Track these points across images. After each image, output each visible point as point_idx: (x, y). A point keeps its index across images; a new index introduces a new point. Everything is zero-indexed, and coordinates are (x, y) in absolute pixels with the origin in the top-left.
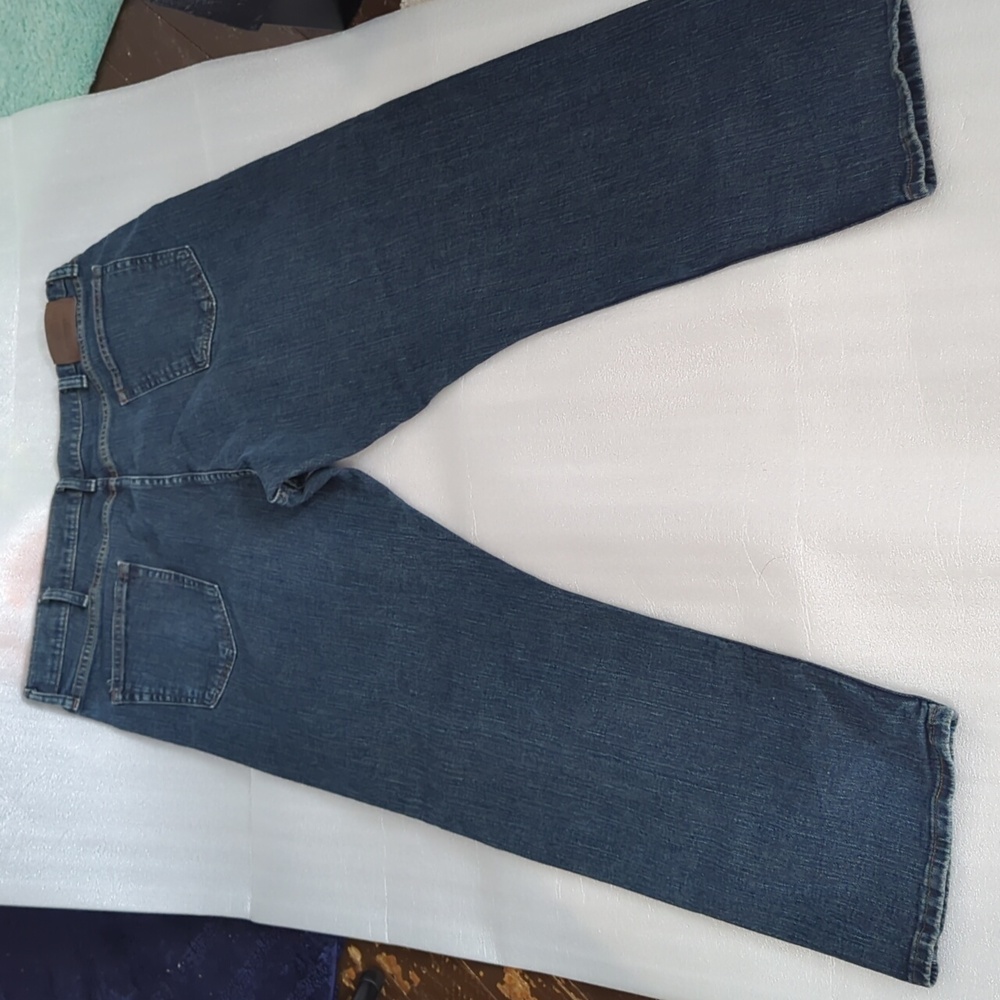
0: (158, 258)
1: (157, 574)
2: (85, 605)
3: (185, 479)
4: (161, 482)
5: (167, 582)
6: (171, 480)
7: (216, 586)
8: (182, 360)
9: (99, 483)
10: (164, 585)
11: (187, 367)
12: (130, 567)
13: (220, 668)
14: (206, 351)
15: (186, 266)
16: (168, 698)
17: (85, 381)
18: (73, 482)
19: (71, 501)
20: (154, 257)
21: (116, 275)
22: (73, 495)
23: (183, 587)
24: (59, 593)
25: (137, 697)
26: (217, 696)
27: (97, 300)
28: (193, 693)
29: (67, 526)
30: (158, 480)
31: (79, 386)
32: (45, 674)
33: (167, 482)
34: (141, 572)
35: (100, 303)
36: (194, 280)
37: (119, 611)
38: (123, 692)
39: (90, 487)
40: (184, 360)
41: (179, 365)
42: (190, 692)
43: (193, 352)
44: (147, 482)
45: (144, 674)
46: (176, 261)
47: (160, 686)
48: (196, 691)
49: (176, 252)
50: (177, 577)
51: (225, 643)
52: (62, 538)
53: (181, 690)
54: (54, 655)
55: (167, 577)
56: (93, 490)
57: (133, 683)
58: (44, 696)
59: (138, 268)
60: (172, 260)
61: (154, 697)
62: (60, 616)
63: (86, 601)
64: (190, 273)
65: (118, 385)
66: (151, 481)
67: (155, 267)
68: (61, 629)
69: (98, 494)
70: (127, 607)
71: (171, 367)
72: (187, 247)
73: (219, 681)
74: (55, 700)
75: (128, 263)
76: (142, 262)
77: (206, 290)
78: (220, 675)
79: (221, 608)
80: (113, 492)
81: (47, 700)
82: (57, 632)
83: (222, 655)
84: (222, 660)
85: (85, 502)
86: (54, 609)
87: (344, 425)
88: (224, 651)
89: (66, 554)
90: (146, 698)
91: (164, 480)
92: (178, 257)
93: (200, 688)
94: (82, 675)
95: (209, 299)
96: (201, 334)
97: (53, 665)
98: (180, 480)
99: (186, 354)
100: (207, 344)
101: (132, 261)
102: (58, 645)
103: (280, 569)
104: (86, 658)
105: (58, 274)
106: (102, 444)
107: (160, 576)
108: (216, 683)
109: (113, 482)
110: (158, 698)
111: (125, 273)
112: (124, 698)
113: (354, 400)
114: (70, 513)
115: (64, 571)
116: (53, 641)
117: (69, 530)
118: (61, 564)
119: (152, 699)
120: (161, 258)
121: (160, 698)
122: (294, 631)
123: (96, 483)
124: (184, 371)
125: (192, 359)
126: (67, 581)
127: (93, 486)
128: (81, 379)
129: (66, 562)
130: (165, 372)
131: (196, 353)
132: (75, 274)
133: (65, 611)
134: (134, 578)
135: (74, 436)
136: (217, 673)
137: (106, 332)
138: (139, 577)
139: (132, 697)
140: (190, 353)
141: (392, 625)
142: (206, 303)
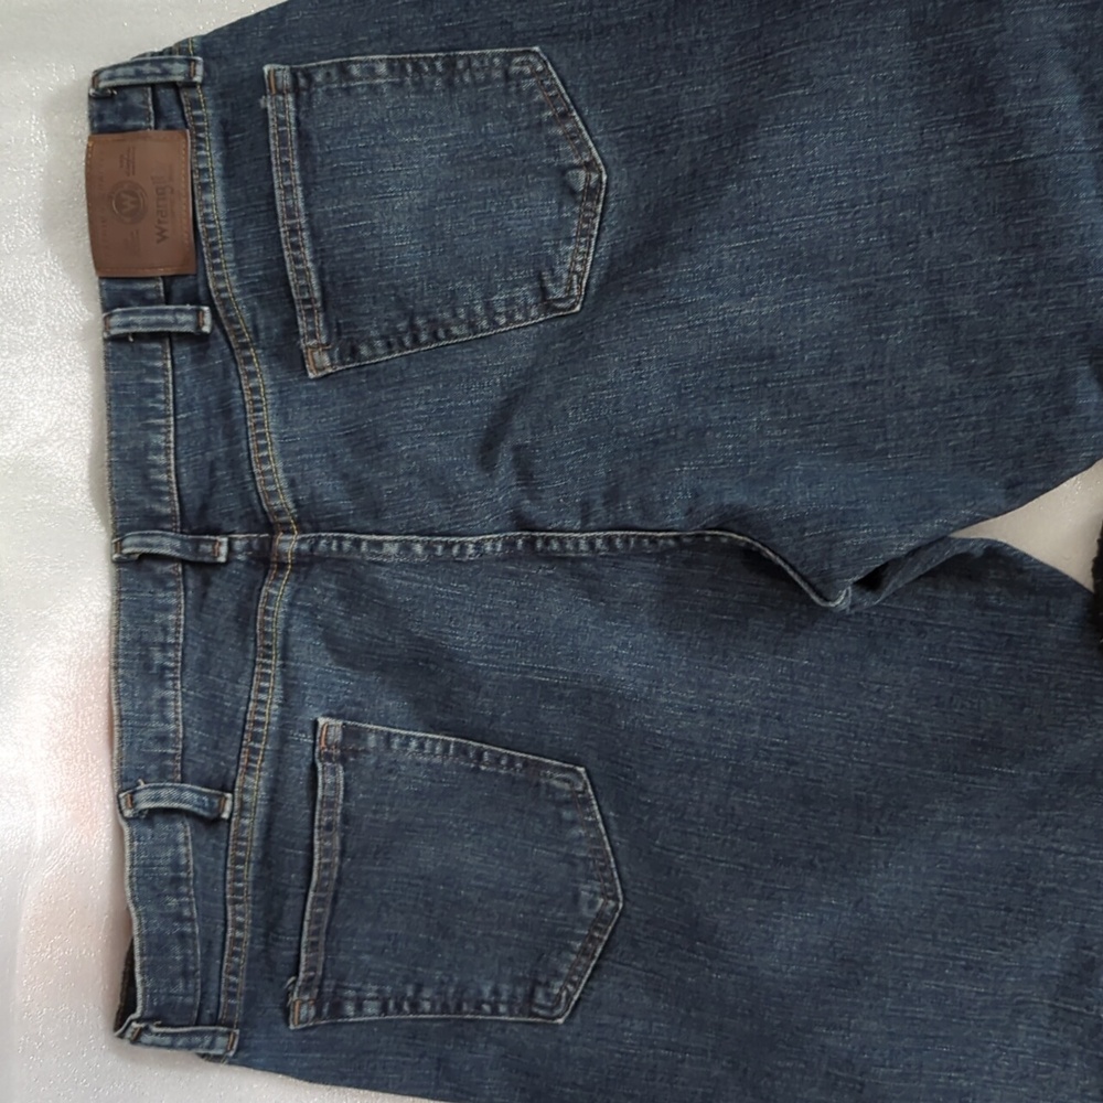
0: (461, 65)
1: (414, 744)
2: (225, 815)
3: (511, 543)
4: (455, 550)
5: (437, 760)
6: (478, 545)
7: (581, 770)
8: (518, 292)
9: (238, 545)
10: (429, 765)
11: (525, 309)
12: (346, 730)
13: (579, 938)
14: (580, 278)
15: (531, 92)
16: (427, 1006)
17: (208, 319)
18: (166, 541)
19: (161, 582)
20: (450, 64)
21: (348, 90)
22: (161, 569)
23: (477, 770)
24: (175, 793)
25: (350, 1009)
26: (569, 997)
27: (283, 141)
28: (496, 992)
29: (160, 638)
30: (448, 546)
31: (188, 329)
32: (174, 984)
33: (471, 550)
34: (372, 741)
35: (293, 147)
36: (551, 122)
37: (329, 827)
38: (318, 1004)
39: (215, 554)
40: (525, 292)
41: (510, 302)
42: (487, 990)
43: (546, 275)
44: (418, 549)
45: (366, 957)
46: (507, 77)
47: (407, 981)
48: (505, 988)
49: (508, 58)
50: (462, 751)
51: (597, 887)
52: (148, 666)
53: (462, 989)
54: (182, 936)
55: (438, 749)
56: (222, 559)
57: (342, 978)
58: (174, 1035)
59: (408, 80)
60: (497, 74)
61: (391, 1004)
62: (176, 845)
63: (228, 807)
64: (542, 107)
65: (313, 335)
66: (429, 547)
67: (449, 84)
68: (183, 874)
69: (233, 569)
70: (346, 818)
71: (488, 306)
72: (536, 49)
73: (573, 966)
74: (197, 1039)
75: (382, 69)
76: (417, 68)
77: (582, 147)
78: (577, 953)
79: (591, 814)
80: (282, 566)
81: (180, 1042)
82: (176, 881)
83: (585, 911)
84: (582, 920)
85: (191, 583)
86: (163, 827)
87: (955, 449)
88: (592, 904)
89: (163, 701)
90: (372, 1008)
91: (463, 546)
92: (514, 69)
93: (516, 981)
94: (234, 973)
95: (589, 166)
96: (568, 240)
97: (185, 960)
98: (499, 545)
99: (528, 280)
100: (583, 263)
101: (390, 63)
102: (186, 913)
103: (787, 738)
104: (238, 934)
105: (139, 74)
106: (265, 460)
107: (421, 746)
108: (565, 970)
109: (289, 544)
110: (399, 1008)
111: (373, 89)
112: (319, 1014)
113: (976, 398)
114: (166, 609)
115: (162, 739)
116: (173, 902)
117: (164, 647)
118: (156, 725)
119: (384, 1009)
120: (468, 65)
121: (406, 1007)
122: (811, 864)
123: (230, 544)
124: (518, 317)
125: (543, 291)
126: (170, 763)
127: (224, 550)
128: (198, 312)
129: (165, 720)
130: (471, 313)
131: (555, 279)
132: (198, 79)
133: (183, 830)
134: (355, 753)
135: (159, 440)
136: (569, 948)
137: (309, 216)
138: (366, 751)
139: (337, 1009)
140: (540, 278)
141: (1049, 849)
142: (582, 174)
